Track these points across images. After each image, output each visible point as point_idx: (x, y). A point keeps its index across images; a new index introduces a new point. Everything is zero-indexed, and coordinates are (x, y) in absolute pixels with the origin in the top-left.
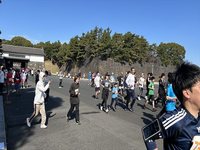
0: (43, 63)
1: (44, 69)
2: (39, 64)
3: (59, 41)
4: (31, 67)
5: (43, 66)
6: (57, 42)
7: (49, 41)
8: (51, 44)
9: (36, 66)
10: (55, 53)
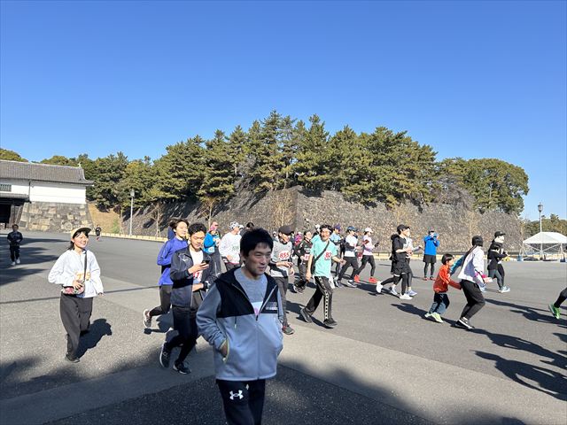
0: (83, 207)
2: (66, 209)
3: (120, 154)
5: (83, 214)
6: (116, 156)
7: (86, 156)
8: (92, 162)
9: (55, 215)
10: (107, 184)
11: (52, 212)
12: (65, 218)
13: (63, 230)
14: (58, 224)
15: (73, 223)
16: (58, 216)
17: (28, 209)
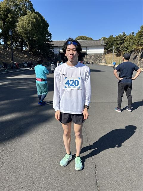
0: (102, 55)
1: (103, 60)
2: (97, 56)
3: (124, 33)
4: (87, 59)
5: (103, 57)
6: (122, 34)
7: (112, 36)
8: (114, 38)
9: (94, 58)
10: (118, 45)
11: (93, 57)
12: (97, 59)
13: (96, 63)
14: (95, 61)
15: (99, 61)
16: (95, 58)
17: (86, 57)
